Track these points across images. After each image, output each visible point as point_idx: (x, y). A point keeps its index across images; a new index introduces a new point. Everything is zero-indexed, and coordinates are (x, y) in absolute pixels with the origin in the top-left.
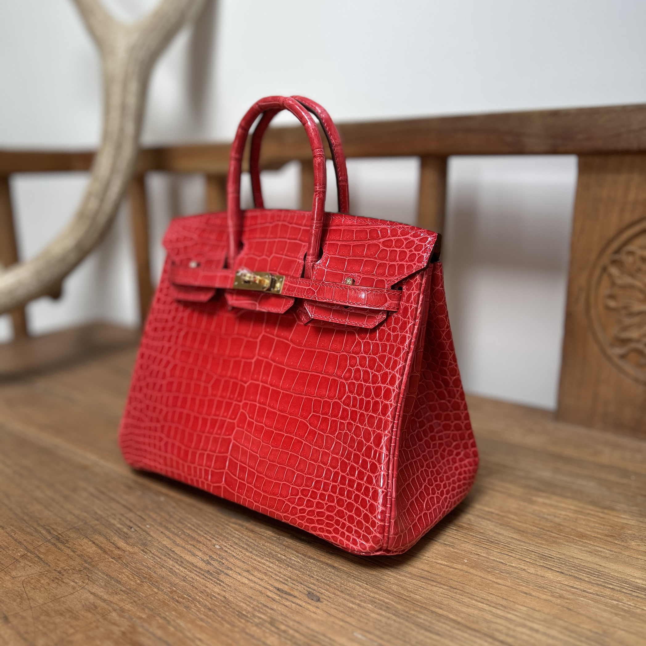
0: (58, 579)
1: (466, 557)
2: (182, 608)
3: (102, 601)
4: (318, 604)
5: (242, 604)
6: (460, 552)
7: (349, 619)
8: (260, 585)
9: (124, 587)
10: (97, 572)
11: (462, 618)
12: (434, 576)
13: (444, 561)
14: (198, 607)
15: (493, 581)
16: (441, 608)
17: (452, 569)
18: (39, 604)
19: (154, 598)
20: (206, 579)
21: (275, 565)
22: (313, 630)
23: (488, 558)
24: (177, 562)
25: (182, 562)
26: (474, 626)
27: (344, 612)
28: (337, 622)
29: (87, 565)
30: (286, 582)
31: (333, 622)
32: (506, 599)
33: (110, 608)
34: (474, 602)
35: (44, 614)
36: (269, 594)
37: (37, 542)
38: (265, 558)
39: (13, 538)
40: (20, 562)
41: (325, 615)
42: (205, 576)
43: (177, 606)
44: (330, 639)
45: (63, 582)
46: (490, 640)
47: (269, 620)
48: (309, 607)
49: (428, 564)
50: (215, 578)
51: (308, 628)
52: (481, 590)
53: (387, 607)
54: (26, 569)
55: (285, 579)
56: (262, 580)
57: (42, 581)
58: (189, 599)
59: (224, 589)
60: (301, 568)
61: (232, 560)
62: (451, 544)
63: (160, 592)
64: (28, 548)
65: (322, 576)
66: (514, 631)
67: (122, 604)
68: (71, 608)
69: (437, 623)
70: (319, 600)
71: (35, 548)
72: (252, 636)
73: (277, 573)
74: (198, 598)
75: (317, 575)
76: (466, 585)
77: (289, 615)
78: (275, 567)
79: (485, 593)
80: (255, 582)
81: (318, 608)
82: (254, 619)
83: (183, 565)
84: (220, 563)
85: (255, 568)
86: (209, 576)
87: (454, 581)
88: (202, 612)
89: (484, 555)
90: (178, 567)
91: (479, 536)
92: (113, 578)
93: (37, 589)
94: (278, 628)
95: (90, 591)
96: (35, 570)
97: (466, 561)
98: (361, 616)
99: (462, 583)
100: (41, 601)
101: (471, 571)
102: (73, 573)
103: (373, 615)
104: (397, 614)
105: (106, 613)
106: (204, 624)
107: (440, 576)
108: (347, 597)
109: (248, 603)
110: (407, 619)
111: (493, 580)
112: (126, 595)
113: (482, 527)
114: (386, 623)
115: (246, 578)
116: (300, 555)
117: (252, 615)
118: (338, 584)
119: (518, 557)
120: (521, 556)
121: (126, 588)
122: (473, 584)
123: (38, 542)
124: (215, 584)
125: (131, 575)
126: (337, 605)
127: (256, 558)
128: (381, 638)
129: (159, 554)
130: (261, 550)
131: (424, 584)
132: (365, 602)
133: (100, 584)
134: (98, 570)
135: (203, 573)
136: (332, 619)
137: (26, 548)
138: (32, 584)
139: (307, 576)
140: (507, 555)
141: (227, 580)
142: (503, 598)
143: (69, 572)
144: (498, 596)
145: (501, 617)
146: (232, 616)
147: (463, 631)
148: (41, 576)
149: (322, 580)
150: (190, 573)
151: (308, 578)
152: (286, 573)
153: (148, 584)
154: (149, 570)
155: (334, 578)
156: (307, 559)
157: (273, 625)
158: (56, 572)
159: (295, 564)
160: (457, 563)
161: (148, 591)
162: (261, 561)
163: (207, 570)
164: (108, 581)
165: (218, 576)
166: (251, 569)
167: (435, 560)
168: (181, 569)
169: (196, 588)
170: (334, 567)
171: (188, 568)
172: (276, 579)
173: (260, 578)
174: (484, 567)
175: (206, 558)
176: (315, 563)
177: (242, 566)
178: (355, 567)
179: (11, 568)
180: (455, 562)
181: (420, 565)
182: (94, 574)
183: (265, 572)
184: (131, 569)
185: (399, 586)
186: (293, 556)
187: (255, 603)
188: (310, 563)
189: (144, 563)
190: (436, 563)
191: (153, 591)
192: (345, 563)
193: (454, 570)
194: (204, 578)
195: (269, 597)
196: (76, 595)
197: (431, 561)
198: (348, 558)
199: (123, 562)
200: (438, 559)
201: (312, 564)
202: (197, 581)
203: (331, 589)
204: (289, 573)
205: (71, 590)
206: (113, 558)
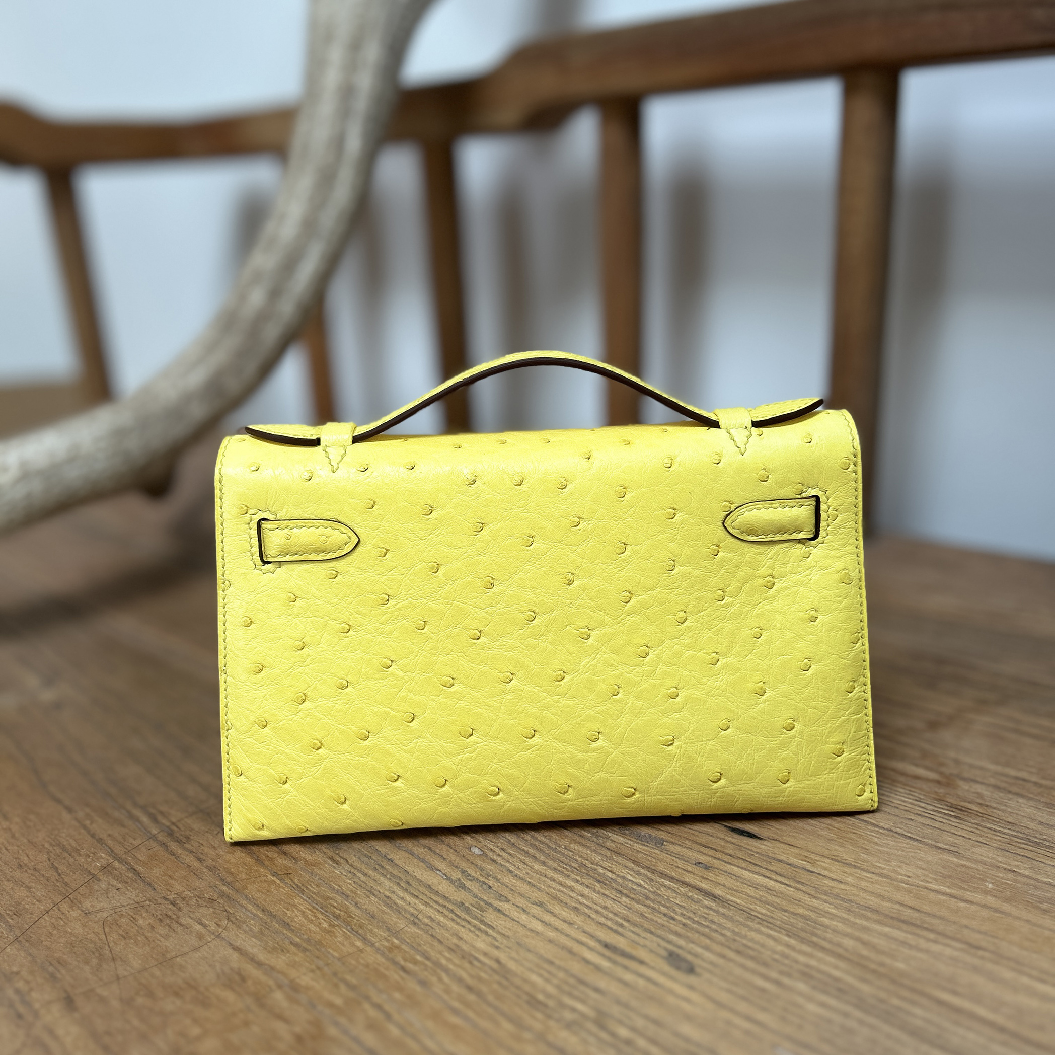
0: (170, 917)
1: (988, 878)
2: (412, 985)
3: (255, 965)
4: (692, 980)
5: (534, 978)
6: (973, 866)
7: (761, 1016)
8: (567, 935)
9: (296, 935)
10: (244, 902)
11: (1007, 1017)
12: (928, 919)
13: (943, 884)
14: (445, 983)
16: (955, 993)
17: (963, 905)
18: (132, 971)
19: (357, 961)
20: (459, 920)
21: (595, 891)
22: (687, 1040)
23: (1037, 880)
24: (399, 884)
25: (408, 883)
26: (1036, 1036)
27: (749, 1000)
28: (737, 1020)
29: (225, 888)
30: (620, 929)
31: (728, 1023)
33: (271, 982)
34: (1025, 979)
35: (142, 993)
36: (589, 955)
37: (131, 840)
38: (572, 875)
39: (88, 831)
40: (99, 880)
41: (708, 1004)
42: (457, 915)
43: (403, 979)
45: (181, 925)
47: (591, 1013)
48: (673, 986)
49: (911, 892)
50: (476, 918)
51: (677, 1034)
52: (1035, 952)
53: (839, 989)
54: (110, 895)
55: (617, 923)
56: (571, 924)
57: (141, 922)
58: (426, 965)
59: (496, 943)
60: (647, 898)
61: (506, 880)
62: (952, 848)
63: (368, 949)
64: (115, 851)
65: (692, 915)
67: (293, 974)
68: (195, 980)
69: (954, 1028)
70: (691, 970)
71: (128, 852)
73: (600, 909)
74: (444, 962)
75: (683, 915)
76: (1002, 940)
77: (634, 1004)
78: (595, 896)
79: (1045, 959)
80: (557, 929)
81: (693, 988)
82: (562, 1012)
83: (412, 891)
84: (484, 886)
85: (555, 898)
86: (463, 915)
87: (973, 930)
88: (454, 994)
89: (1027, 873)
90: (401, 894)
91: (1006, 831)
92: (275, 916)
93: (130, 938)
94: (613, 1035)
95: (231, 945)
96: (132, 895)
97: (990, 886)
98: (786, 1009)
99: (992, 936)
100: (136, 964)
101: (1006, 907)
102: (200, 906)
103: (812, 1007)
104: (860, 1003)
105: (263, 992)
106: (459, 1022)
107: (941, 918)
108: (750, 964)
109: (546, 975)
110: (887, 1018)
112: (302, 955)
113: (1009, 810)
114: (843, 1027)
115: (537, 919)
116: (642, 871)
117: (556, 1002)
118: (729, 934)
121: (300, 939)
122: (1015, 938)
123: (135, 839)
124: (477, 932)
125: (309, 909)
126: (731, 983)
129: (363, 867)
130: (563, 859)
131: (909, 936)
132: (789, 975)
133: (251, 930)
134: (247, 898)
135: (451, 907)
136: (725, 1014)
137: (112, 853)
138: (120, 927)
139: (661, 915)
141: (500, 924)
143: (191, 902)
146: (517, 1003)
148: (139, 911)
149: (695, 925)
150: (425, 908)
151: (663, 920)
152: (619, 910)
153: (344, 930)
154: (345, 899)
155: (719, 920)
156: (658, 880)
157: (602, 1027)
158: (166, 902)
159: (634, 889)
160: (972, 889)
161: (343, 945)
162: (565, 883)
163: (459, 901)
164: (266, 923)
165: (482, 915)
166: (546, 899)
167: (923, 884)
168: (407, 898)
169: (438, 940)
170: (714, 897)
171: (421, 897)
172: (600, 923)
173: (567, 919)
174: (1032, 899)
175: (456, 875)
176: (675, 888)
177: (527, 893)
178: (757, 897)
179: (81, 893)
180: (966, 887)
181: (893, 894)
182: (239, 907)
183: (576, 908)
184: (309, 898)
185: (858, 939)
186: (629, 873)
187: (561, 975)
188: (665, 889)
189: (335, 884)
190: (927, 889)
191: (353, 945)
192: (737, 889)
193: (968, 906)
194: (455, 918)
195: (587, 962)
196: (205, 953)
197: (915, 886)
198: (741, 878)
199: (294, 883)
200: (930, 880)
201: (669, 891)
202: (441, 925)
203: (715, 947)
204: (624, 909)
205: (194, 942)
206: (275, 874)
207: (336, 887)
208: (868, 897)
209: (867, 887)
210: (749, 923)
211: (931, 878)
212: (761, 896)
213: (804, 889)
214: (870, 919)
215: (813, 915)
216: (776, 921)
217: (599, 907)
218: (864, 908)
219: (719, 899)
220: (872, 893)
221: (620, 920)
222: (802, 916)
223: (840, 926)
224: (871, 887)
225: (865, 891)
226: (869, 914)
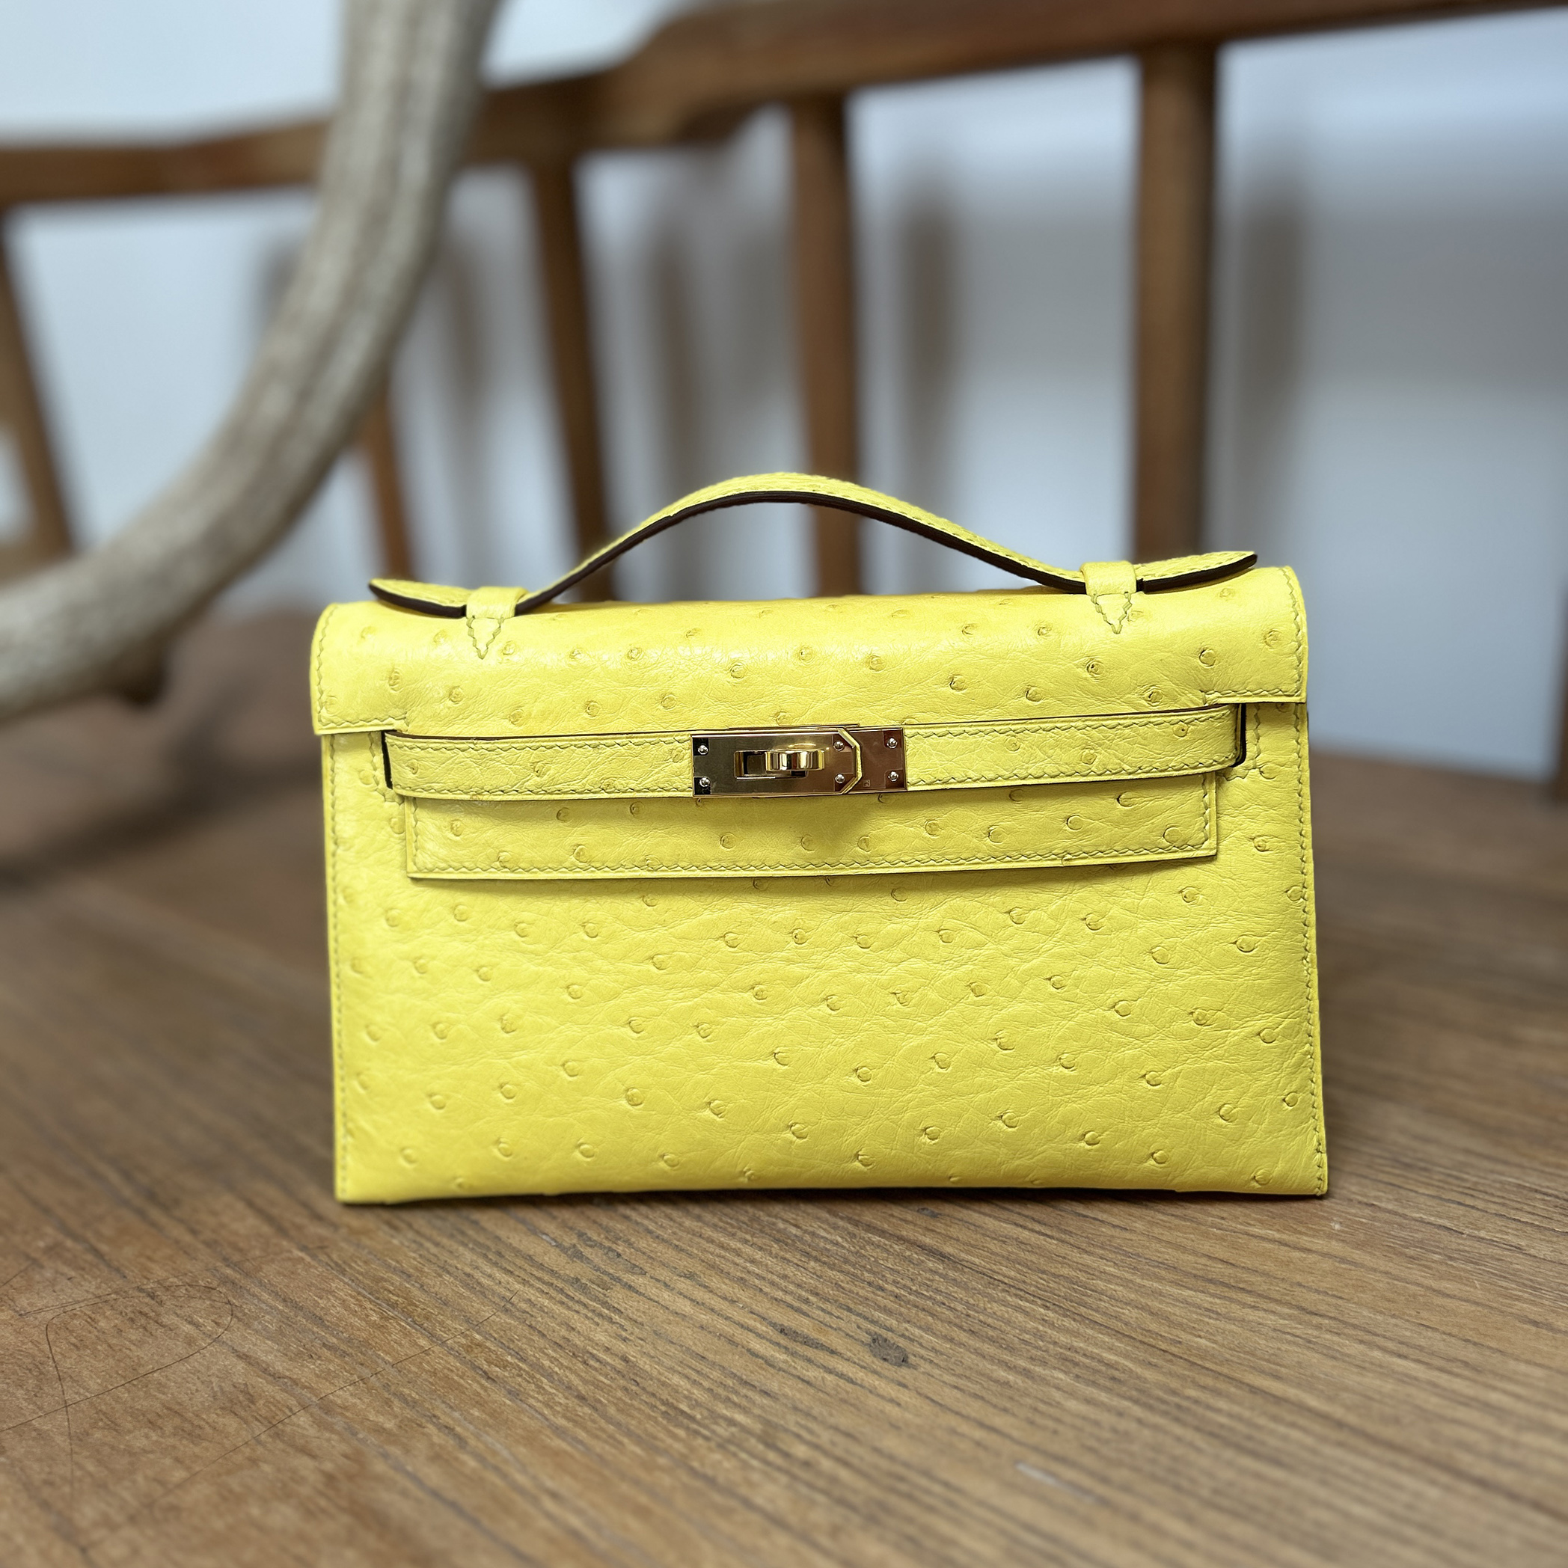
0: (146, 1315)
1: (1335, 1215)
2: (498, 1397)
3: (270, 1378)
4: (904, 1371)
5: (676, 1380)
7: (999, 1421)
8: (727, 1318)
9: (332, 1334)
10: (256, 1290)
11: (1348, 1408)
12: (1245, 1276)
13: (1271, 1227)
14: (547, 1392)
15: (1429, 1288)
16: (1277, 1377)
17: (1297, 1254)
18: (89, 1396)
19: (420, 1366)
20: (571, 1304)
21: (770, 1254)
22: (892, 1458)
23: (1404, 1216)
24: (485, 1256)
25: (499, 1254)
26: (1389, 1432)
27: (982, 1398)
28: (964, 1428)
29: (229, 1271)
30: (804, 1307)
31: (953, 1432)
32: (1475, 1344)
33: (293, 1402)
34: (1377, 1354)
35: (100, 1424)
36: (757, 1345)
37: (92, 1208)
38: (739, 1233)
39: (28, 1196)
40: (42, 1267)
41: (927, 1408)
42: (568, 1296)
43: (485, 1389)
44: (946, 1485)
45: (162, 1325)
46: (1444, 1478)
47: (757, 1427)
48: (877, 1383)
49: (1225, 1241)
50: (596, 1299)
51: (877, 1450)
52: (1393, 1316)
53: (1113, 1379)
54: (57, 1288)
55: (800, 1298)
56: (733, 1302)
57: (102, 1324)
58: (521, 1369)
59: (624, 1334)
60: (846, 1261)
61: (642, 1244)
63: (437, 1349)
64: (67, 1224)
65: (909, 1283)
66: (1515, 1445)
67: (325, 1388)
68: (179, 1404)
69: (1272, 1425)
70: (905, 1361)
71: (87, 1224)
72: (711, 1481)
73: (777, 1279)
74: (547, 1363)
75: (895, 1283)
76: (1348, 1300)
77: (815, 1412)
78: (770, 1261)
79: (1407, 1325)
80: (712, 1310)
81: (905, 1386)
82: (715, 1427)
83: (505, 1265)
84: (611, 1254)
85: (712, 1266)
86: (578, 1296)
87: (1309, 1289)
88: (558, 1409)
89: (1390, 1207)
90: (488, 1269)
92: (301, 1309)
93: (87, 1347)
94: (786, 1455)
95: (234, 1351)
96: (90, 1286)
97: (1337, 1227)
98: (1036, 1410)
99: (1334, 1296)
100: (94, 1385)
101: (1357, 1255)
102: (190, 1298)
103: (1072, 1404)
104: (1143, 1397)
105: (281, 1416)
106: (564, 1446)
107: (1264, 1274)
108: (988, 1348)
109: (694, 1376)
110: (1179, 1414)
111: (1426, 1282)
112: (339, 1362)
114: (1115, 1430)
115: (685, 1297)
116: (841, 1223)
117: (706, 1413)
118: (960, 1307)
119: (1493, 1208)
120: (1503, 1205)
121: (338, 1339)
122: (1366, 1297)
123: (97, 1206)
124: (596, 1319)
125: (351, 1296)
126: (959, 1376)
127: (715, 1235)
128: (1105, 1480)
131: (1217, 1301)
132: (1044, 1363)
133: (265, 1328)
134: (261, 1284)
135: (560, 1285)
136: (948, 1420)
137: (62, 1227)
138: (71, 1332)
139: (865, 1285)
140: (1459, 1203)
141: (631, 1305)
142: (1467, 1341)
143: (178, 1293)
144: (1449, 1334)
145: (1468, 1402)
146: (649, 1417)
147: (1354, 1450)
148: (100, 1308)
149: (912, 1297)
150: (522, 1288)
151: (867, 1291)
152: (804, 1279)
153: (403, 1324)
154: (405, 1280)
155: (947, 1288)
156: (862, 1235)
157: (771, 1446)
158: (141, 1295)
159: (826, 1249)
160: (1311, 1233)
161: (400, 1345)
162: (729, 1245)
163: (572, 1276)
164: (288, 1318)
165: (605, 1295)
166: (699, 1268)
167: (1242, 1227)
168: (497, 1275)
169: (539, 1332)
170: (942, 1257)
171: (517, 1273)
172: (776, 1299)
173: (728, 1295)
174: (1393, 1243)
175: (571, 1240)
176: (886, 1245)
177: (672, 1261)
178: (1005, 1253)
179: (16, 1286)
180: (1303, 1230)
181: (1198, 1244)
182: (249, 1297)
183: (742, 1278)
184: (353, 1281)
185: (1143, 1308)
186: (820, 1227)
187: (715, 1374)
188: (872, 1247)
189: (392, 1259)
190: (1248, 1235)
191: (416, 1344)
192: (976, 1243)
193: (1304, 1256)
194: (565, 1300)
195: (755, 1354)
196: (196, 1364)
197: (1231, 1231)
198: (982, 1228)
199: (332, 1260)
200: (1252, 1222)
201: (878, 1250)
202: (544, 1311)
203: (939, 1326)
204: (812, 1278)
205: (181, 1349)
206: (304, 1248)
207: (394, 1263)
208: (1163, 1250)
209: (1162, 1234)
210: (990, 1291)
211: (1255, 1219)
212: (1009, 1252)
213: (1072, 1241)
214: (1164, 1279)
215: (1083, 1277)
216: (1028, 1287)
217: (775, 1277)
218: (1156, 1264)
219: (949, 1259)
220: (1170, 1243)
221: (804, 1293)
222: (1066, 1278)
223: (1121, 1291)
224: (1167, 1236)
225: (1160, 1241)
226: (1163, 1273)
